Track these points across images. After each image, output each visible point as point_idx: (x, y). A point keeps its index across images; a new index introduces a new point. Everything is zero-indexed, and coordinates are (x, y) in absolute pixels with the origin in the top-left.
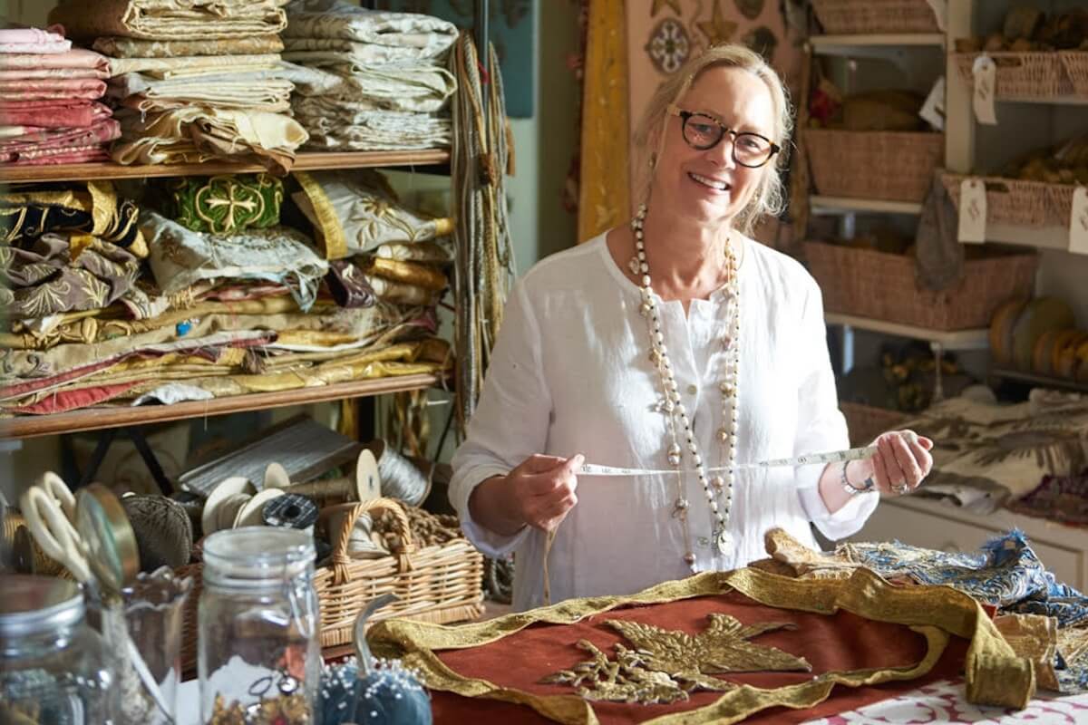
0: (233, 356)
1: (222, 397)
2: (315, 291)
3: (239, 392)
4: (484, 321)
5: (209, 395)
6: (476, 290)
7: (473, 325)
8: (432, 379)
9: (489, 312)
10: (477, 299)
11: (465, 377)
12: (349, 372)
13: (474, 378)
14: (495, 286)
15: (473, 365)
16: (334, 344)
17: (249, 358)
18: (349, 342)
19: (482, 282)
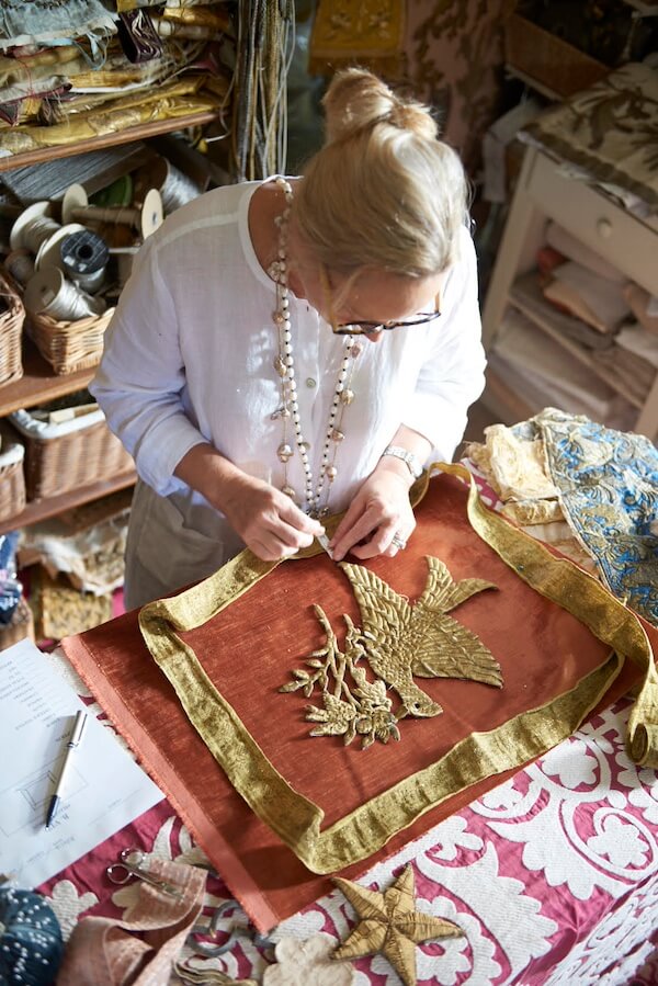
0: (30, 108)
1: (21, 153)
2: (105, 48)
3: (36, 147)
4: (262, 69)
5: (9, 153)
6: (257, 46)
7: (251, 75)
8: (210, 117)
9: (267, 60)
10: (257, 53)
11: (241, 118)
12: (137, 117)
13: (248, 120)
14: (274, 38)
15: (249, 108)
16: (124, 83)
17: (44, 108)
18: (137, 81)
19: (263, 38)
